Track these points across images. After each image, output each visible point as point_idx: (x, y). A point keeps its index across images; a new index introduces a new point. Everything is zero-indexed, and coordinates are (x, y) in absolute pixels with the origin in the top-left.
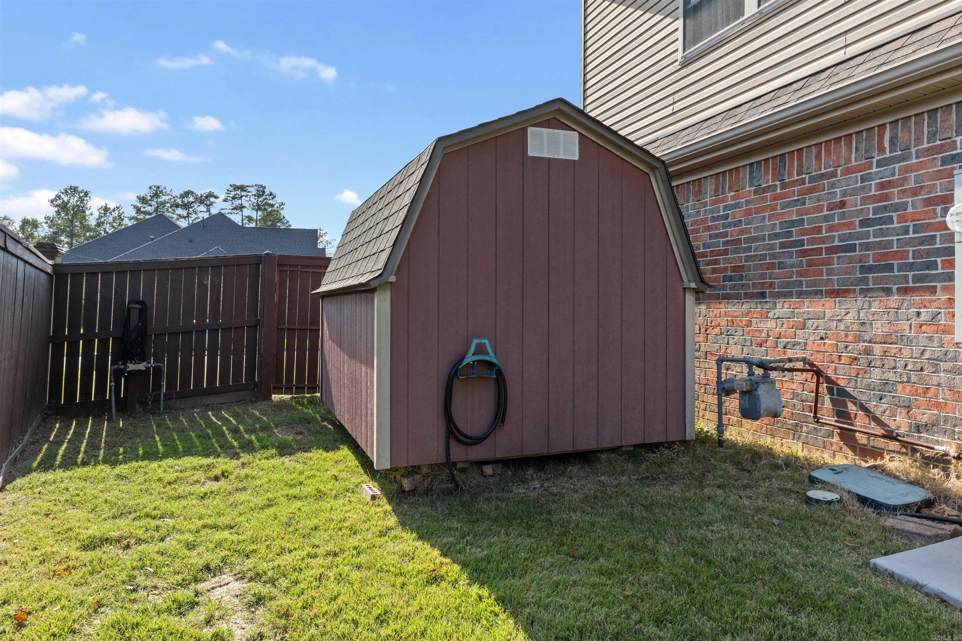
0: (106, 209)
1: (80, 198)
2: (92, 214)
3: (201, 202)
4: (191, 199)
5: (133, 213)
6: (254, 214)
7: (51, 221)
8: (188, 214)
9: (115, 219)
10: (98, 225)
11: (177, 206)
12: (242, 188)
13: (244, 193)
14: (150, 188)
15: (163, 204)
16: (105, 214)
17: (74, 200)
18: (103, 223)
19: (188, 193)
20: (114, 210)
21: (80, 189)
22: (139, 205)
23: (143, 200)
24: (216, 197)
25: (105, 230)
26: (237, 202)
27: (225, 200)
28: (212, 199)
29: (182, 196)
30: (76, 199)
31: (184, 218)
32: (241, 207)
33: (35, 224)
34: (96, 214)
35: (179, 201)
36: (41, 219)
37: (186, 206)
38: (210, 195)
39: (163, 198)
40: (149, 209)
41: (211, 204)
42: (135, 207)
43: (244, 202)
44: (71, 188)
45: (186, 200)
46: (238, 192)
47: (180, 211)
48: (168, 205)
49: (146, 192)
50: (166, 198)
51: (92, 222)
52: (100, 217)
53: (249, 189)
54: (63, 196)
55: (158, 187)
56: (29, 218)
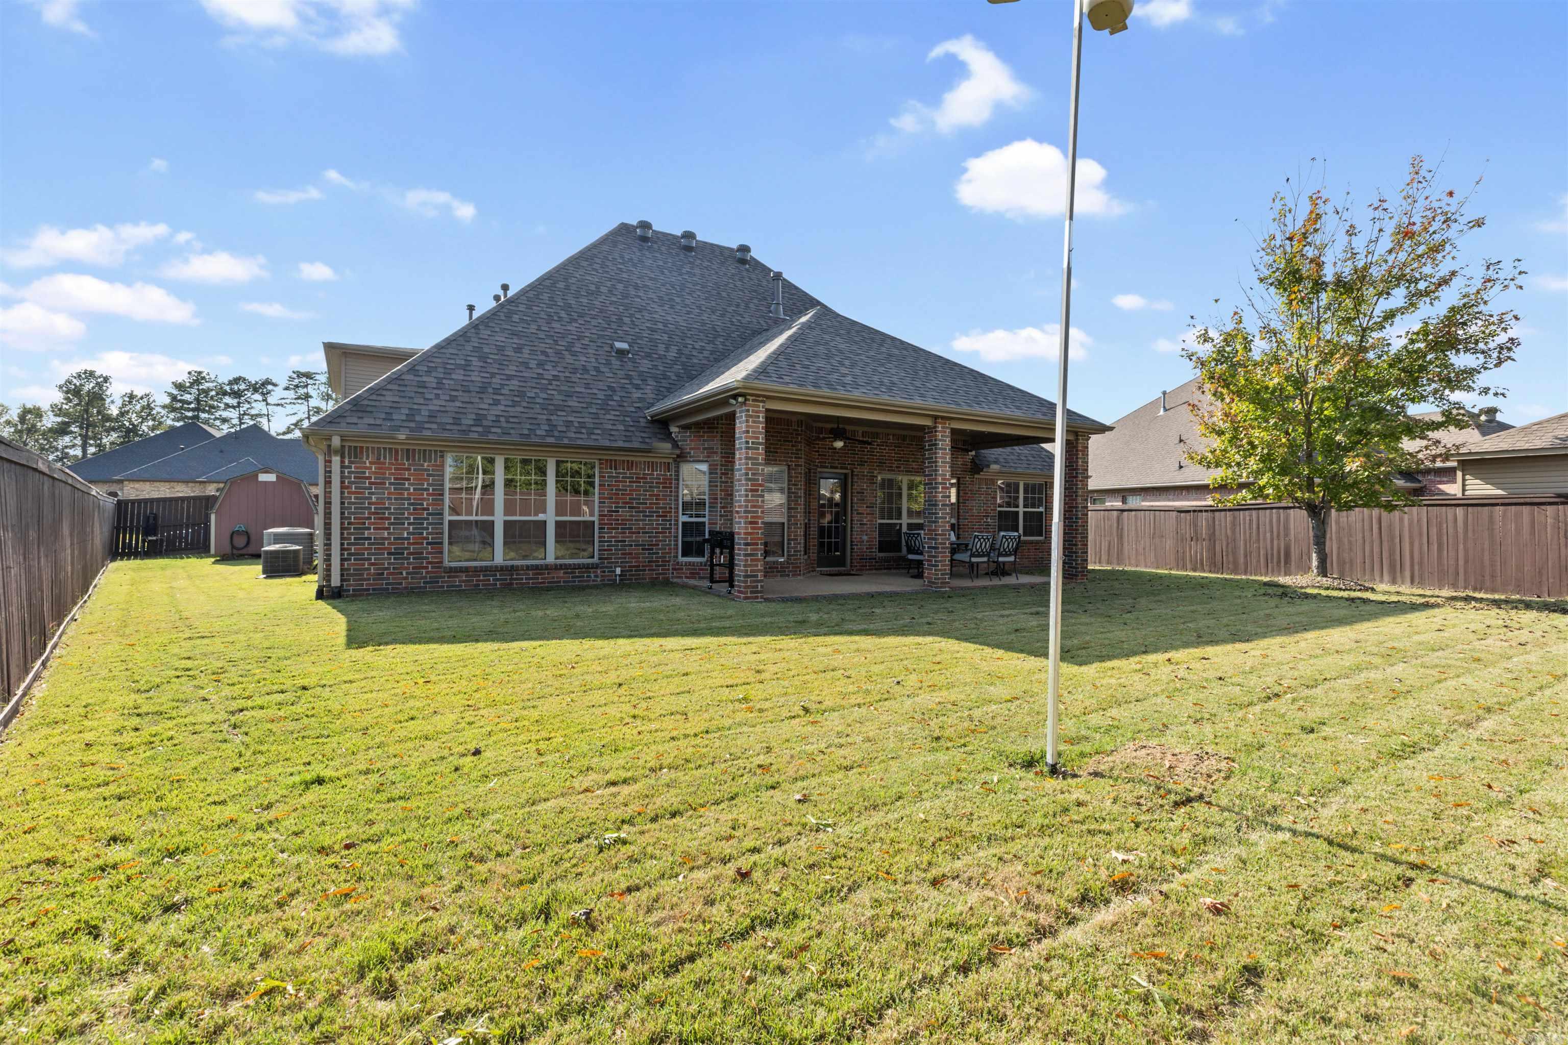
0: (132, 396)
1: (98, 383)
2: (113, 402)
3: (256, 390)
4: (243, 387)
5: (167, 400)
6: (323, 405)
7: (57, 410)
8: (239, 403)
9: (143, 408)
10: (122, 414)
11: (225, 393)
12: (308, 375)
13: (310, 381)
14: (190, 373)
15: (206, 392)
16: (130, 402)
17: (88, 386)
18: (128, 412)
19: (237, 380)
20: (142, 398)
21: (97, 374)
22: (175, 392)
23: (179, 386)
24: (275, 385)
25: (130, 420)
26: (302, 391)
27: (287, 389)
28: (270, 387)
29: (230, 383)
30: (92, 385)
31: (234, 407)
32: (307, 397)
33: (37, 413)
34: (119, 403)
35: (227, 388)
36: (45, 406)
37: (237, 394)
38: (268, 382)
39: (205, 386)
40: (187, 397)
41: (269, 392)
42: (170, 394)
43: (311, 390)
44: (85, 373)
45: (236, 387)
46: (304, 379)
47: (228, 400)
48: (213, 393)
49: (183, 378)
50: (211, 385)
51: (114, 411)
52: (124, 405)
53: (317, 377)
54: (75, 381)
55: (200, 373)
56: (29, 406)
